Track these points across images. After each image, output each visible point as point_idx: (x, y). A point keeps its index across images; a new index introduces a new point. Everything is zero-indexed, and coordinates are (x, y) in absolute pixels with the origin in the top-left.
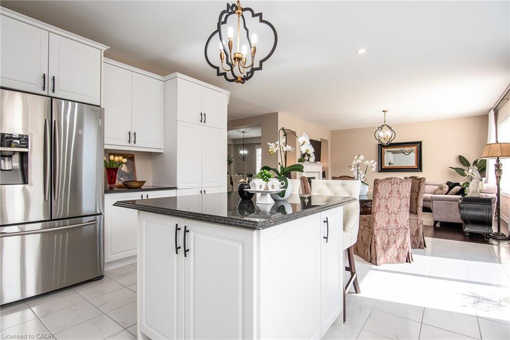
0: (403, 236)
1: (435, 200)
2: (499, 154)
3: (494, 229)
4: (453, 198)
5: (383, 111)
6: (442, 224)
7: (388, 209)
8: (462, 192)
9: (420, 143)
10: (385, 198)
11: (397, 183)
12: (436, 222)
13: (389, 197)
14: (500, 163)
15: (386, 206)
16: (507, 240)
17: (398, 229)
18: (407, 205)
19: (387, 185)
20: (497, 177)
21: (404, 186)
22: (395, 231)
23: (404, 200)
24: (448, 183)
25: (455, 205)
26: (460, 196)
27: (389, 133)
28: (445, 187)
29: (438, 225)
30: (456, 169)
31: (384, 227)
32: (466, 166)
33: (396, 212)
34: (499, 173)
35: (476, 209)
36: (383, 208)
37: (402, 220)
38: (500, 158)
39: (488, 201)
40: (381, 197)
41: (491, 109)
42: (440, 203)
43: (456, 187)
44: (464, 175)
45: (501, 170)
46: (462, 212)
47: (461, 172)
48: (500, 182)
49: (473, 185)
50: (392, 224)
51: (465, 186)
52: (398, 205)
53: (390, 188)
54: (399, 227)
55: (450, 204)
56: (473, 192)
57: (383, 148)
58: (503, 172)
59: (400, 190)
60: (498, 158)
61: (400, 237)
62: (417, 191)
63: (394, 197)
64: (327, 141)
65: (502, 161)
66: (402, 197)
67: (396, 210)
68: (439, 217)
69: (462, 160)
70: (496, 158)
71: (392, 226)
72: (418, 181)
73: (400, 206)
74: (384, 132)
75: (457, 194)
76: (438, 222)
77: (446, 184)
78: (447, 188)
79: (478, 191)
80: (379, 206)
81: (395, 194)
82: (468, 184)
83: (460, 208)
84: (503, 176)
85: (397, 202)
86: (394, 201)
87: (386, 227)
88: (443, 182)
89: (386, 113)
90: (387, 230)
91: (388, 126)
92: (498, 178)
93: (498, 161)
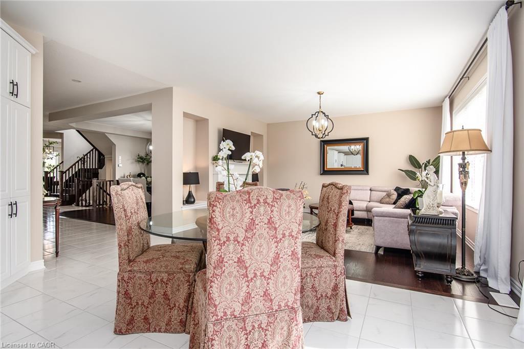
0: (285, 328)
1: (377, 216)
2: (466, 146)
3: (458, 265)
4: (400, 214)
5: (319, 93)
6: (387, 250)
7: (246, 268)
8: (412, 205)
9: (367, 139)
10: (236, 240)
11: (265, 202)
12: (378, 248)
13: (246, 238)
14: (466, 161)
15: (240, 261)
16: (474, 282)
17: (271, 314)
18: (294, 253)
19: (238, 209)
20: (462, 184)
21: (285, 207)
22: (264, 319)
23: (286, 242)
24: (397, 189)
25: (404, 224)
26: (409, 211)
27: (324, 123)
28: (393, 194)
29: (381, 252)
30: (406, 172)
31: (236, 313)
32: (417, 168)
33: (266, 274)
34: (465, 177)
35: (434, 235)
36: (230, 267)
37: (283, 289)
38: (466, 153)
39: (450, 222)
40: (223, 239)
41: (446, 97)
42: (384, 221)
43: (405, 196)
44: (415, 179)
45: (468, 173)
46: (413, 238)
47: (412, 175)
48: (466, 191)
49: (429, 197)
50: (258, 303)
51: (417, 196)
52: (272, 255)
53: (248, 215)
54: (276, 308)
55: (396, 222)
56: (429, 208)
57: (325, 146)
58: (470, 175)
59: (276, 219)
60: (464, 153)
61: (278, 331)
62: (336, 211)
63: (261, 236)
64: (262, 136)
65: (469, 158)
66: (280, 236)
67: (267, 268)
68: (382, 240)
69: (413, 160)
70: (461, 153)
71: (256, 308)
72: (339, 191)
73: (277, 256)
74: (319, 121)
75: (407, 206)
76: (381, 247)
77: (395, 190)
78: (395, 196)
79: (436, 205)
80: (221, 261)
81: (262, 229)
82: (421, 194)
83: (411, 232)
84: (469, 182)
85: (269, 249)
86: (260, 246)
87: (243, 311)
88: (391, 188)
89: (321, 95)
90: (244, 320)
91: (324, 113)
92: (464, 184)
93: (464, 159)
